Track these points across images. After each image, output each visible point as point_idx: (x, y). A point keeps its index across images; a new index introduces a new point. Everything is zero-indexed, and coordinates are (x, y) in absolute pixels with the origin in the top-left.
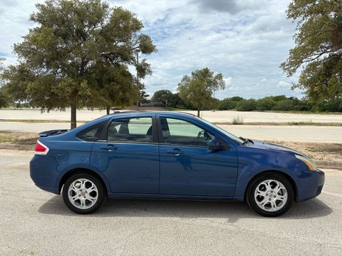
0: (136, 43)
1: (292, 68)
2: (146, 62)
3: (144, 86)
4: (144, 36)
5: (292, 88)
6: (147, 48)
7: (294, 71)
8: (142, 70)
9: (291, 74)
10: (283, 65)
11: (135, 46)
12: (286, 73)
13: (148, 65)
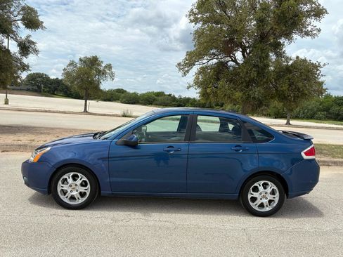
0: (19, 14)
1: (186, 69)
2: (31, 39)
3: (28, 67)
4: (28, 7)
5: (188, 88)
6: (32, 22)
7: (188, 71)
8: (25, 48)
9: (185, 75)
10: (179, 64)
11: (17, 18)
12: (181, 73)
13: (33, 43)
